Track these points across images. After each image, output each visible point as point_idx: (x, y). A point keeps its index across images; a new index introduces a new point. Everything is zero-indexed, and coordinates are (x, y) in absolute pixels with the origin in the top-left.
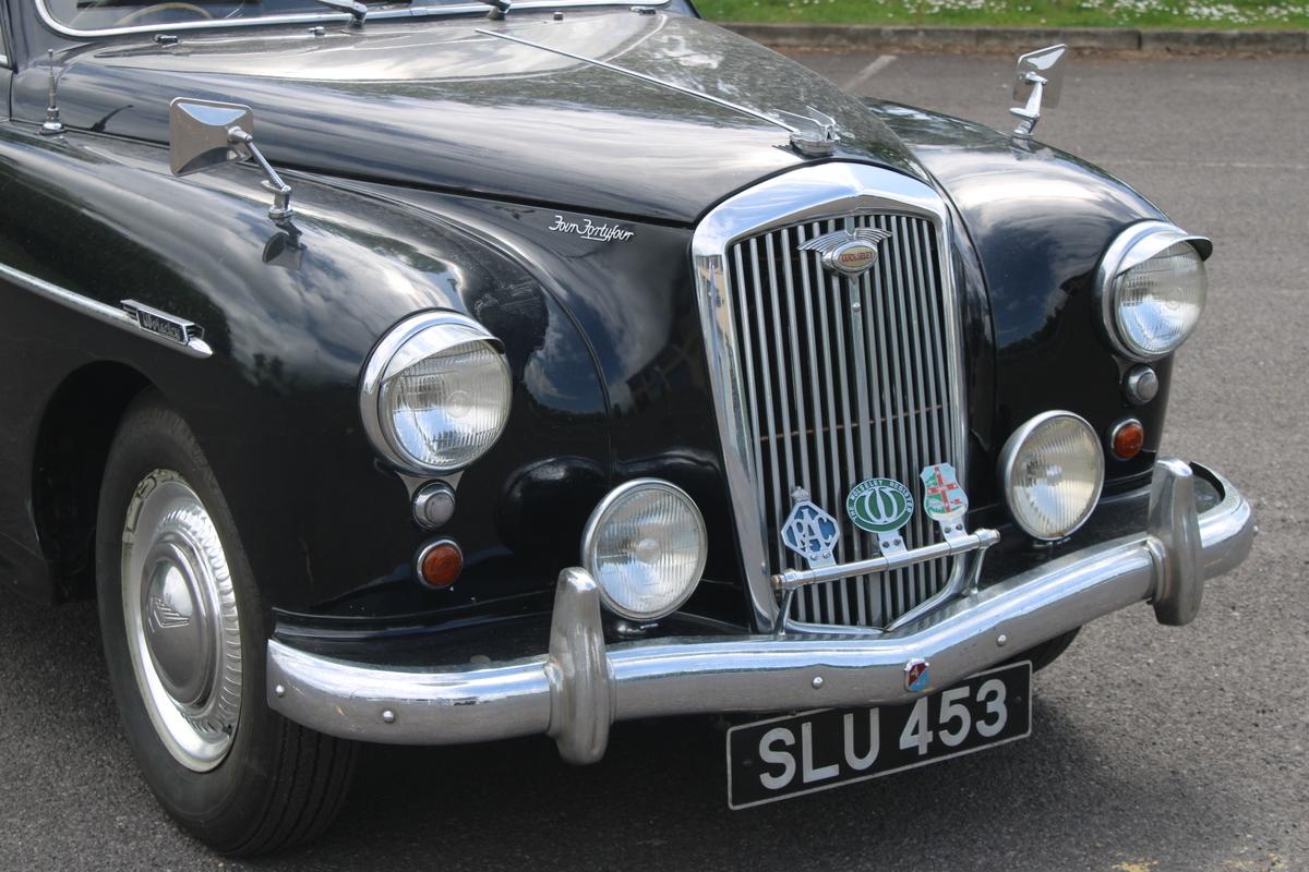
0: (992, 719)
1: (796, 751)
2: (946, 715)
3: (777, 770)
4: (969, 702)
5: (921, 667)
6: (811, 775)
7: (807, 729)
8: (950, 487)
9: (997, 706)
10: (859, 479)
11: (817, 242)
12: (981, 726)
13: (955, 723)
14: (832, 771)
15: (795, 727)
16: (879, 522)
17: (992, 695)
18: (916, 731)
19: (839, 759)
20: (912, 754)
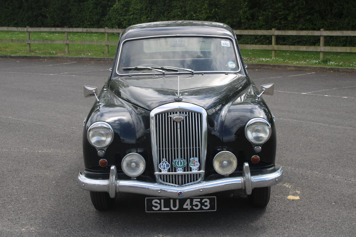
0: (206, 206)
1: (160, 204)
2: (194, 203)
3: (156, 207)
4: (200, 202)
5: (181, 193)
6: (163, 209)
7: (162, 201)
8: (196, 162)
9: (208, 204)
10: (175, 158)
11: (172, 116)
12: (203, 207)
13: (197, 206)
14: (168, 209)
15: (160, 200)
16: (178, 166)
17: (206, 202)
18: (187, 205)
19: (170, 207)
20: (186, 209)
